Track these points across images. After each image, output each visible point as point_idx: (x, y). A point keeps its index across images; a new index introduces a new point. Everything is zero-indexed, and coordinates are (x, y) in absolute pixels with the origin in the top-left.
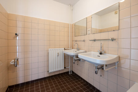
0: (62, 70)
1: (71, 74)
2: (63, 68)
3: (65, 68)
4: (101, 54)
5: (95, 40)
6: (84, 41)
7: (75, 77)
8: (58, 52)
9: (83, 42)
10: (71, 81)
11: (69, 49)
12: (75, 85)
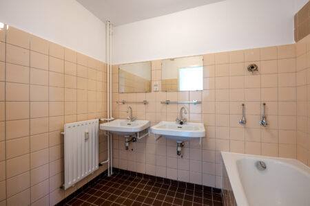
0: (95, 172)
1: (113, 175)
2: (97, 167)
3: (100, 165)
4: (181, 123)
5: (167, 103)
6: (145, 103)
7: (124, 177)
8: (87, 131)
9: (143, 105)
10: (123, 188)
11: (107, 121)
12: (137, 191)
